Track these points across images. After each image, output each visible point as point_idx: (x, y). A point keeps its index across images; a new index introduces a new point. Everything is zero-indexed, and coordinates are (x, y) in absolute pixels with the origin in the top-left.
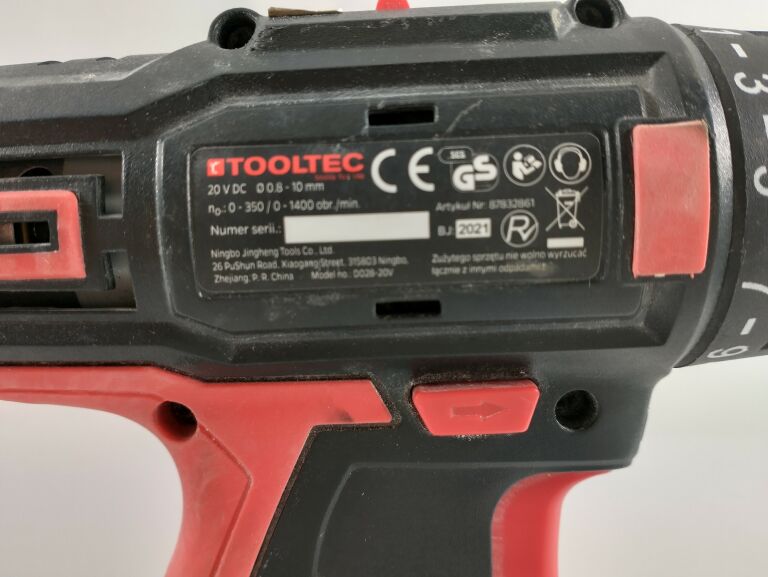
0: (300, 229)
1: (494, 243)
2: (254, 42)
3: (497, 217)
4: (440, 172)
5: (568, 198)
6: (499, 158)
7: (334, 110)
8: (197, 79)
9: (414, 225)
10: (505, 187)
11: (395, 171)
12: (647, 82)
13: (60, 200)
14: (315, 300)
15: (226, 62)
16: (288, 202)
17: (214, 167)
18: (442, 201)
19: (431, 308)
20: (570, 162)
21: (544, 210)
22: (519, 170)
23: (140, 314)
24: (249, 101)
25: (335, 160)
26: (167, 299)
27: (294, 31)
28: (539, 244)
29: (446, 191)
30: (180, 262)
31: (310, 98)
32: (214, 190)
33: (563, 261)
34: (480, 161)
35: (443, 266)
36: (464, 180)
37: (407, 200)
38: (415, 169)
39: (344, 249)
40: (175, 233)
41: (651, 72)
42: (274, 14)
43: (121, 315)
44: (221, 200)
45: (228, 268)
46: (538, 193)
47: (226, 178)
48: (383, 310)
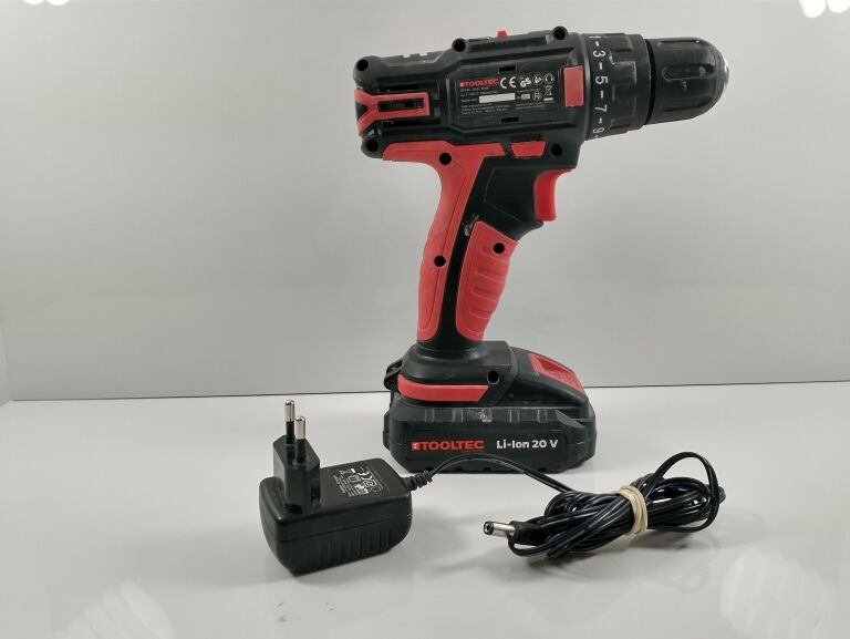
0: (483, 99)
1: (531, 100)
2: (466, 49)
3: (531, 93)
4: (517, 83)
5: (549, 88)
6: (532, 79)
7: (491, 69)
8: (455, 62)
9: (511, 97)
10: (533, 86)
11: (506, 83)
12: (571, 56)
13: (424, 95)
14: (487, 118)
15: (460, 56)
16: (481, 92)
17: (462, 85)
18: (518, 90)
19: (516, 119)
20: (549, 79)
21: (543, 91)
22: (536, 81)
23: (442, 125)
24: (468, 67)
25: (491, 81)
26: (448, 121)
27: (480, 46)
28: (542, 100)
29: (519, 87)
30: (454, 110)
31: (483, 65)
32: (462, 91)
33: (549, 104)
34: (527, 79)
35: (519, 107)
36: (523, 84)
37: (509, 90)
38: (511, 82)
39: (493, 104)
40: (453, 100)
41: (571, 53)
42: (471, 41)
43: (437, 126)
44: (464, 93)
45: (466, 111)
46: (541, 86)
47: (465, 87)
48: (503, 120)
